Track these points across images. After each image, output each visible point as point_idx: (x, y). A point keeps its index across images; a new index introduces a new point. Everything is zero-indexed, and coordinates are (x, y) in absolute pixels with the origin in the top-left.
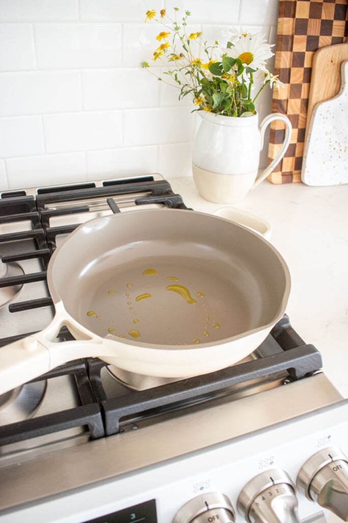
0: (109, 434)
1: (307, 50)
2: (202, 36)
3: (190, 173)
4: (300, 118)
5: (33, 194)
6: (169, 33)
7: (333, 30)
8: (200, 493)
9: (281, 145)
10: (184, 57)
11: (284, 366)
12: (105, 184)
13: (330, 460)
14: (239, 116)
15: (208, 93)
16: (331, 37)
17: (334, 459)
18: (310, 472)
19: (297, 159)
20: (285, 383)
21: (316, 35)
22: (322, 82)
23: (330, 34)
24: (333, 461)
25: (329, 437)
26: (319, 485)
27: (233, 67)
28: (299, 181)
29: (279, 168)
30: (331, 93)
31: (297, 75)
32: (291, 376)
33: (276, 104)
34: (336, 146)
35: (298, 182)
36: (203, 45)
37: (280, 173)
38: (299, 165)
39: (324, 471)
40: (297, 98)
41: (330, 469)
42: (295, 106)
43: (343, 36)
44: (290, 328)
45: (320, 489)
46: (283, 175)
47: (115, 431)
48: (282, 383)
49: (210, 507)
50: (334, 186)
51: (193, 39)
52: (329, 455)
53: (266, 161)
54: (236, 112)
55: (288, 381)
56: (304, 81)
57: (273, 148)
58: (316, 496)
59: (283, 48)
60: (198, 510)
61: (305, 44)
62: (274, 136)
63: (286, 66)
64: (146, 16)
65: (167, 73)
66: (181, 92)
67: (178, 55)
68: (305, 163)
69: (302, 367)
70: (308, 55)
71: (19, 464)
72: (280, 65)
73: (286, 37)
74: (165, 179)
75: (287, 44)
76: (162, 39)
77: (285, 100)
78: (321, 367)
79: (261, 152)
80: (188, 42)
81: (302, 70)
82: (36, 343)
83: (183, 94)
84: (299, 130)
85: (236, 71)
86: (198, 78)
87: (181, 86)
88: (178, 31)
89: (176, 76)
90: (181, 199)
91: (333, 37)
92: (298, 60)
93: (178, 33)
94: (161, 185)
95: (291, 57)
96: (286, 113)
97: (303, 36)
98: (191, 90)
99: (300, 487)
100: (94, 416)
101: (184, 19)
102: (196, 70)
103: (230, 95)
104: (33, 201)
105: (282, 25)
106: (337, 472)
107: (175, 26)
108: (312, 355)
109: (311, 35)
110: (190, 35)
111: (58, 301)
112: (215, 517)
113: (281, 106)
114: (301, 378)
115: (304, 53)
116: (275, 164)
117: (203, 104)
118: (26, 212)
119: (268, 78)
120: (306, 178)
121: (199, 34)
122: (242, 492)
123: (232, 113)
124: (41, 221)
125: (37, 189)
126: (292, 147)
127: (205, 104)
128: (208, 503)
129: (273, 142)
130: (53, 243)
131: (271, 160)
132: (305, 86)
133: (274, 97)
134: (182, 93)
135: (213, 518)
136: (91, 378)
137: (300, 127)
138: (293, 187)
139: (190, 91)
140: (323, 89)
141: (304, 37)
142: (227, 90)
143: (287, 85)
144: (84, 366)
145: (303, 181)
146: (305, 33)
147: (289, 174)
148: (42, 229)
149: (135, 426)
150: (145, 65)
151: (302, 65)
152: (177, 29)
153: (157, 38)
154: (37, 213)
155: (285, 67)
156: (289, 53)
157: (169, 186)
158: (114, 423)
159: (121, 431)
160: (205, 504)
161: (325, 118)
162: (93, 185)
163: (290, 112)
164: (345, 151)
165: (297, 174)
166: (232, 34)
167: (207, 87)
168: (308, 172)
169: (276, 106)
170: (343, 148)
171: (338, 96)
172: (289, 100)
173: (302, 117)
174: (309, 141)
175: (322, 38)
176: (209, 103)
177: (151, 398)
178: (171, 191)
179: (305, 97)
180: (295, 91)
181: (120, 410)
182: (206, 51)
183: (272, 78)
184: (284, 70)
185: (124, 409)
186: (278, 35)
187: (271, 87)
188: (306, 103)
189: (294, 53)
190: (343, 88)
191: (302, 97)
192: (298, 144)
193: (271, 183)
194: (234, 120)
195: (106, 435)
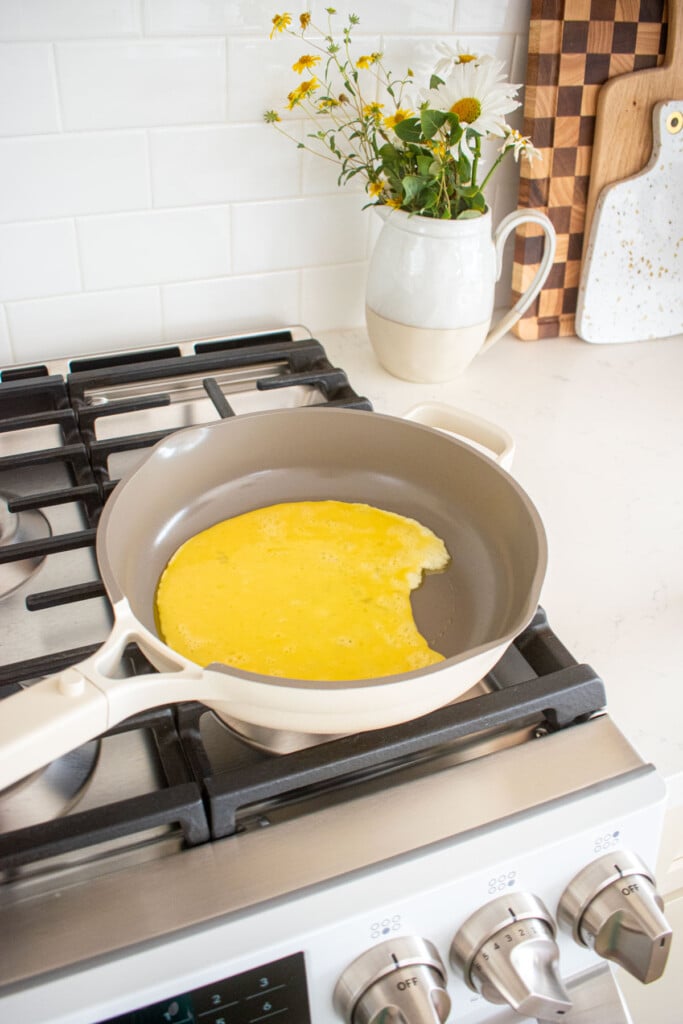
0: (217, 836)
1: (586, 83)
2: (382, 61)
3: (361, 322)
4: (573, 214)
5: (60, 370)
6: (319, 58)
7: (638, 41)
8: (383, 938)
9: (536, 266)
10: (348, 101)
11: (536, 705)
12: (200, 349)
13: (617, 876)
14: (454, 217)
15: (394, 173)
16: (633, 56)
17: (625, 873)
18: (582, 896)
19: (567, 291)
20: (538, 735)
21: (605, 52)
22: (615, 144)
23: (631, 49)
24: (622, 878)
25: (616, 834)
26: (597, 919)
27: (442, 129)
28: (571, 333)
29: (533, 310)
30: (632, 165)
31: (567, 131)
32: (549, 724)
33: (525, 188)
34: (642, 266)
35: (569, 336)
36: (384, 78)
37: (534, 320)
38: (571, 302)
39: (607, 895)
40: (567, 175)
41: (618, 890)
42: (562, 191)
43: (656, 53)
44: (548, 632)
45: (599, 928)
46: (541, 323)
47: (229, 830)
48: (533, 736)
49: (402, 963)
50: (639, 342)
51: (365, 68)
52: (616, 867)
53: (507, 298)
54: (448, 209)
55: (543, 730)
56: (581, 143)
57: (521, 272)
58: (593, 938)
59: (540, 79)
60: (380, 969)
61: (582, 71)
62: (523, 249)
63: (546, 114)
64: (273, 25)
65: (314, 136)
66: (342, 171)
67: (336, 99)
68: (583, 299)
69: (569, 707)
70: (589, 91)
71: (58, 895)
72: (534, 111)
73: (547, 57)
74: (315, 338)
75: (548, 71)
76: (305, 70)
77: (543, 180)
78: (605, 704)
79: (498, 284)
80: (355, 76)
81: (577, 120)
82: (83, 682)
83: (347, 174)
84: (571, 236)
85: (447, 136)
86: (374, 144)
87: (343, 160)
88: (337, 54)
89: (332, 139)
90: (344, 378)
91: (637, 56)
92: (569, 101)
93: (334, 57)
94: (306, 348)
95: (555, 95)
96: (546, 205)
97: (578, 55)
98: (362, 168)
99: (564, 923)
100: (191, 806)
101: (346, 31)
102: (370, 128)
103: (437, 178)
104: (61, 387)
105: (538, 35)
106: (631, 897)
107: (329, 44)
108: (586, 684)
109: (595, 52)
110: (358, 60)
111: (120, 598)
112: (410, 982)
113: (537, 191)
114: (567, 726)
115: (580, 89)
116: (525, 304)
117: (385, 193)
118: (49, 409)
119: (510, 142)
120: (585, 328)
121: (375, 58)
122: (459, 934)
123: (441, 214)
124: (78, 427)
125: (69, 361)
126: (559, 269)
127: (389, 193)
128: (397, 956)
129: (522, 262)
130: (103, 470)
131: (517, 296)
132: (582, 151)
133: (524, 173)
134: (344, 172)
135: (407, 984)
136: (183, 733)
137: (573, 230)
138: (560, 346)
139: (359, 170)
140: (618, 158)
141: (581, 57)
142: (432, 168)
143: (547, 151)
144: (169, 712)
145: (578, 333)
146: (583, 50)
147: (551, 320)
148: (82, 445)
149: (265, 818)
150: (271, 117)
151: (576, 111)
152: (333, 49)
153: (295, 67)
154: (71, 412)
155: (543, 116)
156: (551, 89)
157: (320, 350)
158: (226, 817)
159: (240, 828)
160: (392, 959)
161: (621, 214)
162: (174, 352)
163: (554, 202)
164: (660, 275)
165: (567, 320)
166: (440, 56)
167: (393, 163)
168: (588, 317)
169: (525, 192)
170: (656, 271)
171: (646, 172)
172: (552, 180)
173: (579, 213)
174: (590, 259)
175: (615, 59)
176: (397, 192)
177: (292, 770)
178: (325, 360)
179: (583, 173)
180: (563, 161)
181: (237, 793)
182: (390, 91)
183: (519, 142)
184: (543, 121)
185: (244, 791)
186: (531, 54)
187: (517, 160)
188: (585, 184)
189: (561, 88)
190: (655, 155)
191: (577, 174)
192: (569, 264)
193: (517, 338)
194: (445, 227)
195: (212, 839)
